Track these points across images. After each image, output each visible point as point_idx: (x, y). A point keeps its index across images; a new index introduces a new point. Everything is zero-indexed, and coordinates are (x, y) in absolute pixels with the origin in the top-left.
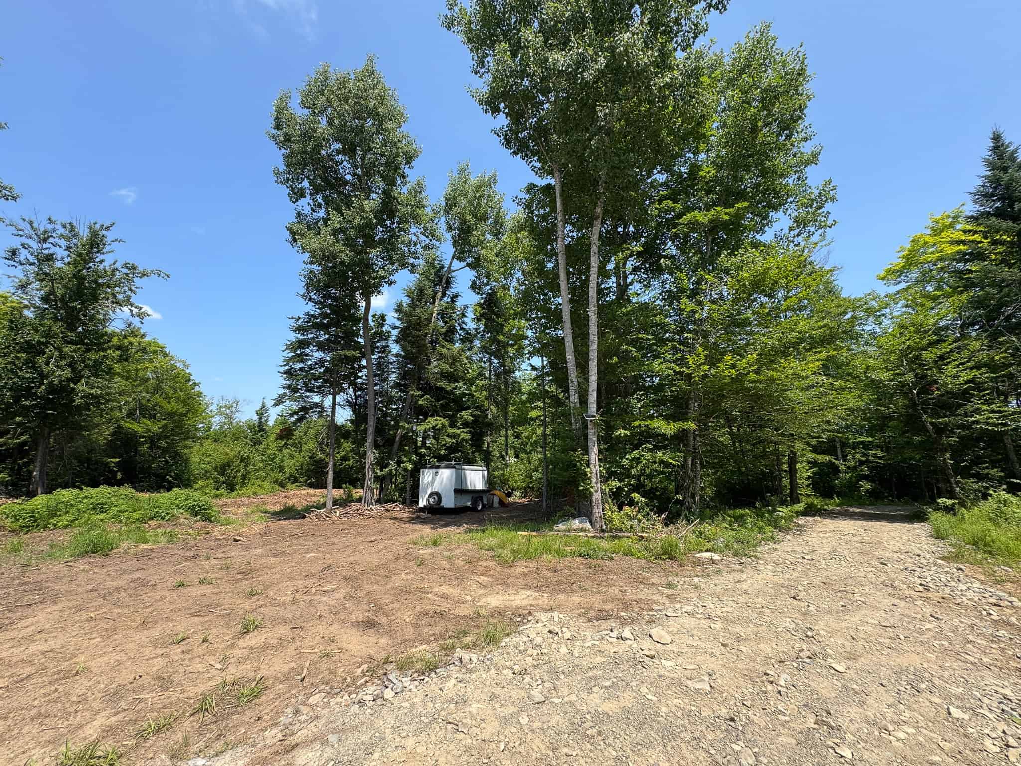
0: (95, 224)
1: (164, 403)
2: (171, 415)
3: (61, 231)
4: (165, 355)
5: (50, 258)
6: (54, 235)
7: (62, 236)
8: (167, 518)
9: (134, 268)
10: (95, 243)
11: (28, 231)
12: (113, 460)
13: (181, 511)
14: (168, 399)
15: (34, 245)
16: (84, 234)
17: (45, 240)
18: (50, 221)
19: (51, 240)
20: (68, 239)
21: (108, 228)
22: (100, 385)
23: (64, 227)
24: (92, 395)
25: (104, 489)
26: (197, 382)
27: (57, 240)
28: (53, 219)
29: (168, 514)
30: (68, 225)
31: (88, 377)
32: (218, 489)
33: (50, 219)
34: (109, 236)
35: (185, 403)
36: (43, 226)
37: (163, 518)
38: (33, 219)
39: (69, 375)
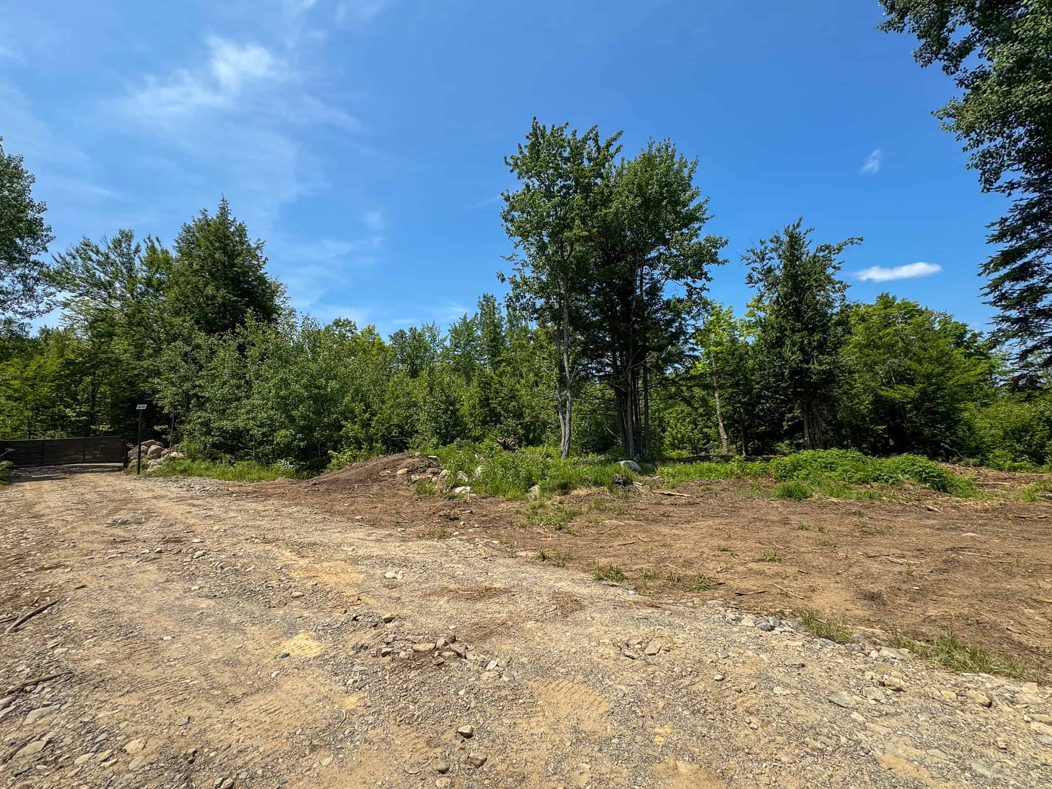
0: (789, 227)
1: (915, 366)
2: (928, 377)
3: (772, 245)
4: (921, 313)
5: (770, 270)
6: (767, 251)
7: (772, 250)
8: (890, 482)
9: (827, 247)
10: (795, 242)
11: (754, 257)
12: (880, 427)
13: (907, 476)
14: (920, 362)
15: (758, 265)
16: (785, 239)
17: (763, 259)
18: (762, 243)
19: (767, 256)
20: (776, 250)
21: (798, 225)
22: (827, 361)
23: (772, 241)
24: (822, 370)
25: (834, 451)
26: (977, 332)
27: (770, 255)
28: (763, 240)
29: (891, 477)
30: (774, 239)
31: (817, 357)
32: (1015, 461)
33: (761, 242)
34: (802, 230)
35: (938, 361)
36: (759, 248)
37: (887, 481)
38: (753, 247)
39: (801, 358)
